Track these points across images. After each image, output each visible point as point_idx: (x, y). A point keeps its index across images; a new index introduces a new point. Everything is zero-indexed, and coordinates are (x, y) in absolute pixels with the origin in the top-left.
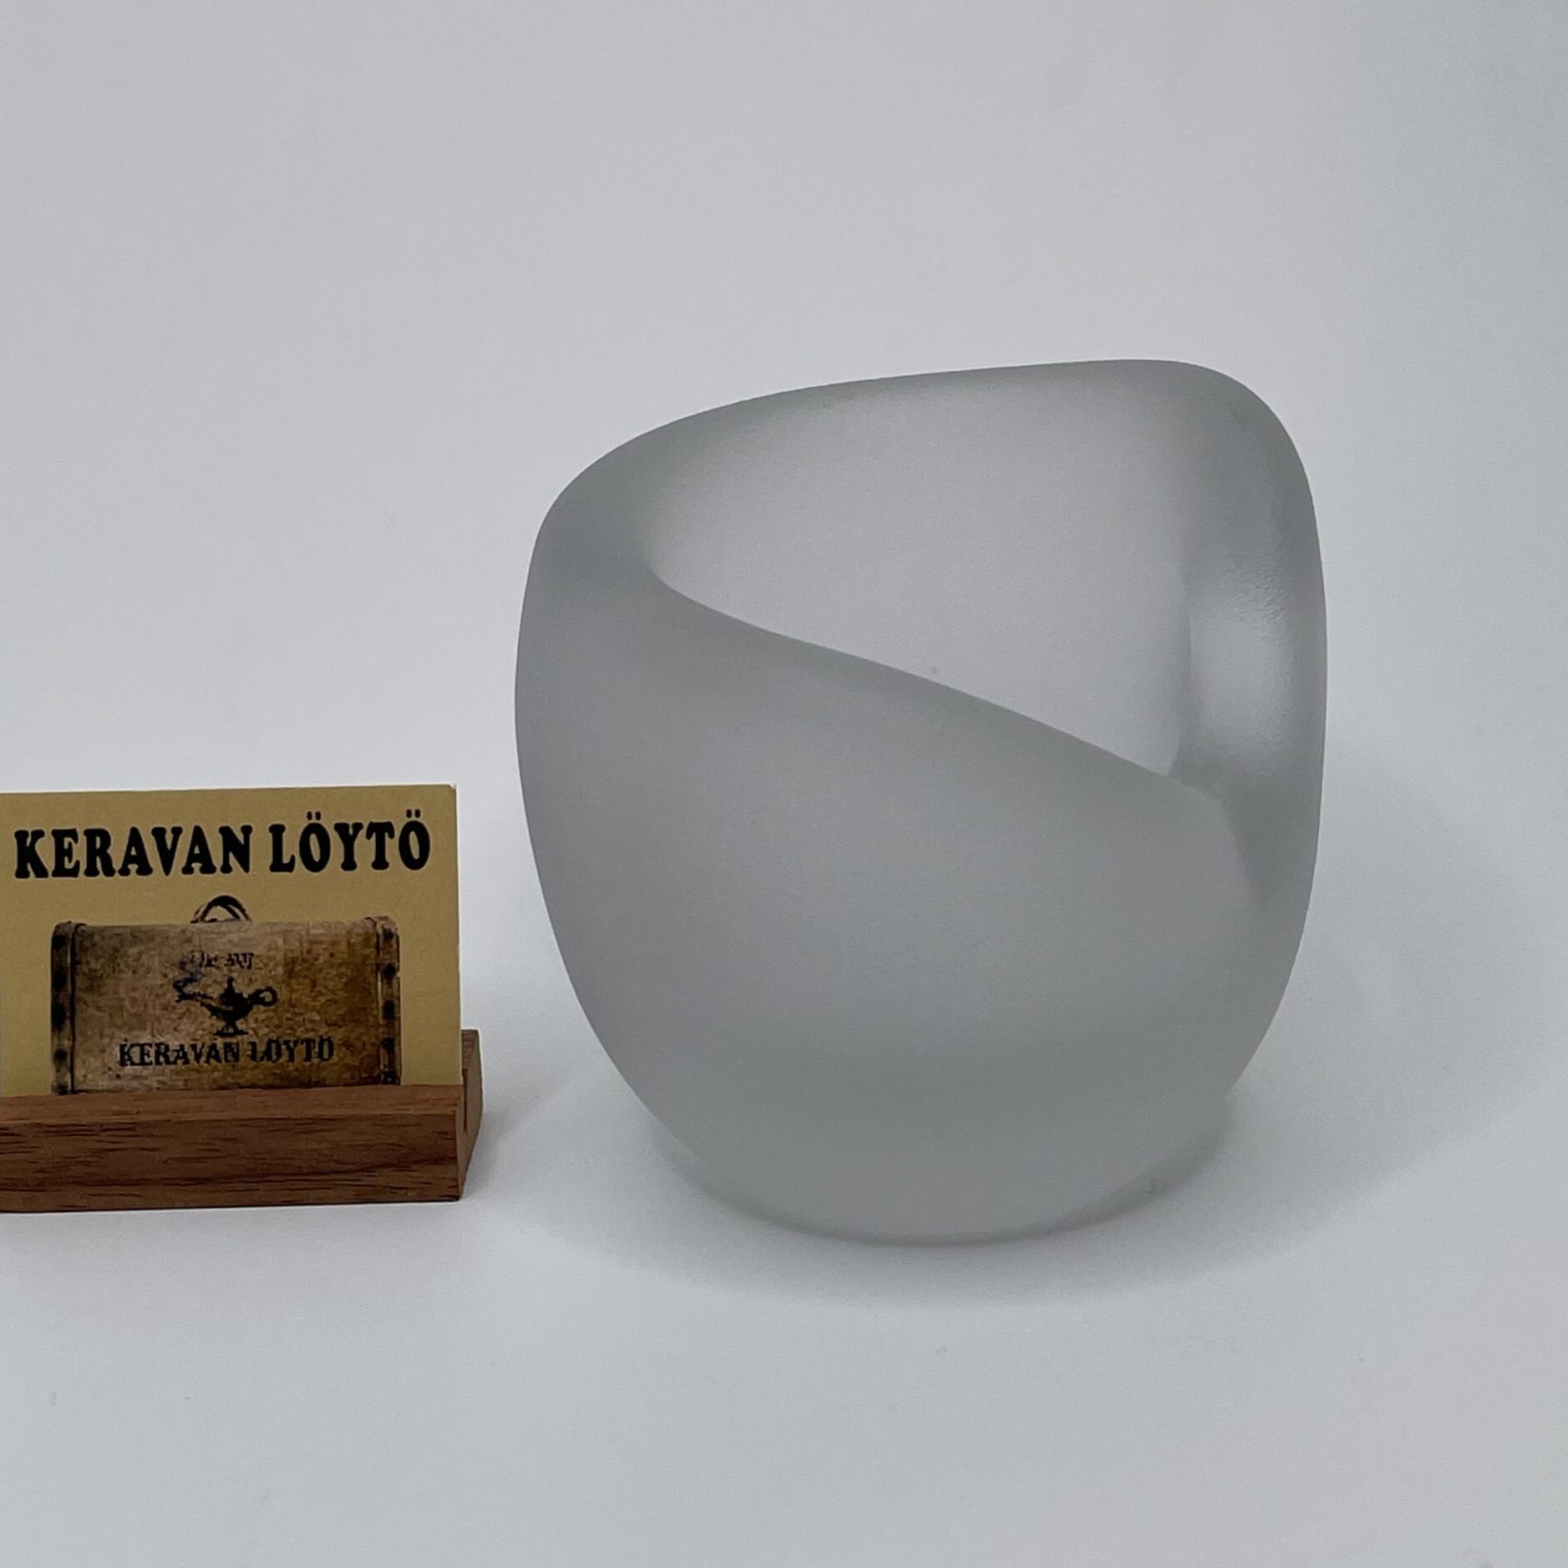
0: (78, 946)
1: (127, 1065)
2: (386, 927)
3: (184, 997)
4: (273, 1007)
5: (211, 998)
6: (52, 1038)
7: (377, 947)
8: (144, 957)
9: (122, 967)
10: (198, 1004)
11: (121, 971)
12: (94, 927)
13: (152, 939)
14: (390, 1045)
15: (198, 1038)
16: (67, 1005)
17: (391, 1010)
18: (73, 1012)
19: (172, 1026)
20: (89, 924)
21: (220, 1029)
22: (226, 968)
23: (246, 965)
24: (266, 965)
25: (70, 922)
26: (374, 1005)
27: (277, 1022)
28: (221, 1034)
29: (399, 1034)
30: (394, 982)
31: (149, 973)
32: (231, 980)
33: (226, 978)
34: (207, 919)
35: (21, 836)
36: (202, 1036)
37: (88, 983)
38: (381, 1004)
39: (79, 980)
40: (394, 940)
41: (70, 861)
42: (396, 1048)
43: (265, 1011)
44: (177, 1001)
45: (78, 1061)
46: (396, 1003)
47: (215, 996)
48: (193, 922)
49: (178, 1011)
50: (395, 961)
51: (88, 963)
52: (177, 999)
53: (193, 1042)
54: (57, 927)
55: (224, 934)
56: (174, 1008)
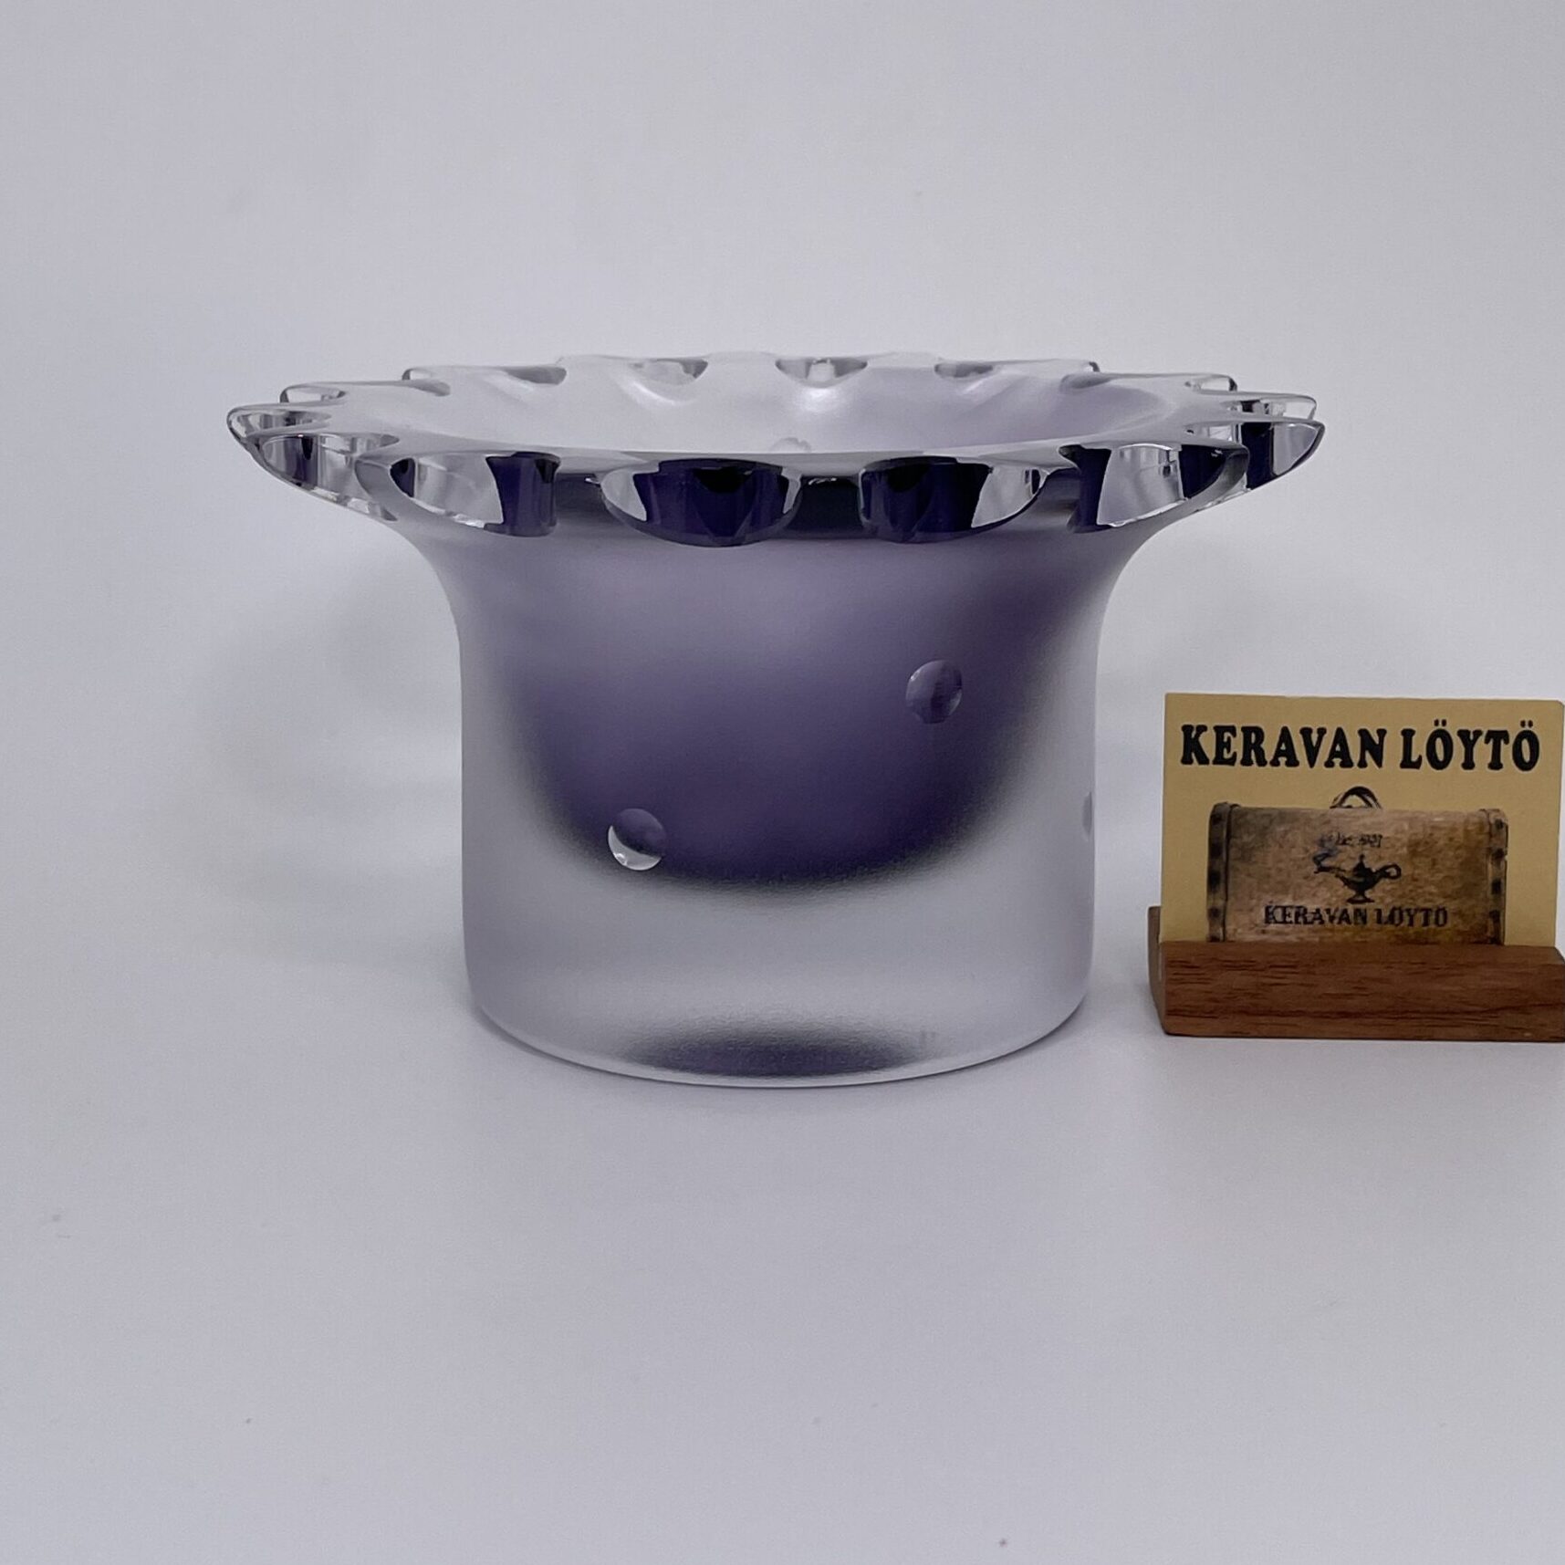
0: (1233, 823)
1: (1270, 923)
2: (1499, 818)
3: (1322, 869)
4: (1398, 880)
5: (1344, 871)
6: (1208, 899)
7: (1490, 835)
8: (1289, 836)
9: (1270, 842)
10: (1333, 875)
11: (1269, 846)
12: (1245, 808)
13: (1297, 820)
14: (1496, 916)
15: (1332, 902)
16: (1222, 871)
17: (1498, 887)
18: (1227, 877)
19: (1312, 892)
20: (1244, 804)
21: (1351, 896)
22: (1358, 847)
23: (1376, 844)
24: (1393, 846)
25: (1226, 803)
26: (1485, 882)
27: (1400, 893)
28: (1351, 901)
29: (1504, 909)
30: (1502, 864)
31: (1293, 847)
32: (1362, 857)
33: (1359, 855)
34: (1346, 804)
35: (1187, 729)
36: (1337, 901)
37: (1239, 855)
38: (1490, 880)
39: (1233, 852)
40: (1504, 829)
41: (1229, 751)
42: (1501, 918)
43: (1391, 883)
44: (1316, 873)
45: (1229, 919)
46: (1503, 881)
47: (1347, 869)
48: (1333, 807)
49: (1316, 880)
50: (1503, 847)
51: (1241, 837)
52: (1315, 870)
53: (1327, 907)
54: (1215, 806)
55: (1358, 818)
56: (1314, 878)
